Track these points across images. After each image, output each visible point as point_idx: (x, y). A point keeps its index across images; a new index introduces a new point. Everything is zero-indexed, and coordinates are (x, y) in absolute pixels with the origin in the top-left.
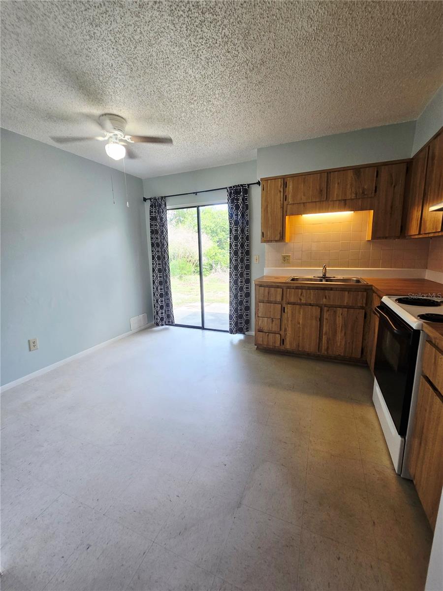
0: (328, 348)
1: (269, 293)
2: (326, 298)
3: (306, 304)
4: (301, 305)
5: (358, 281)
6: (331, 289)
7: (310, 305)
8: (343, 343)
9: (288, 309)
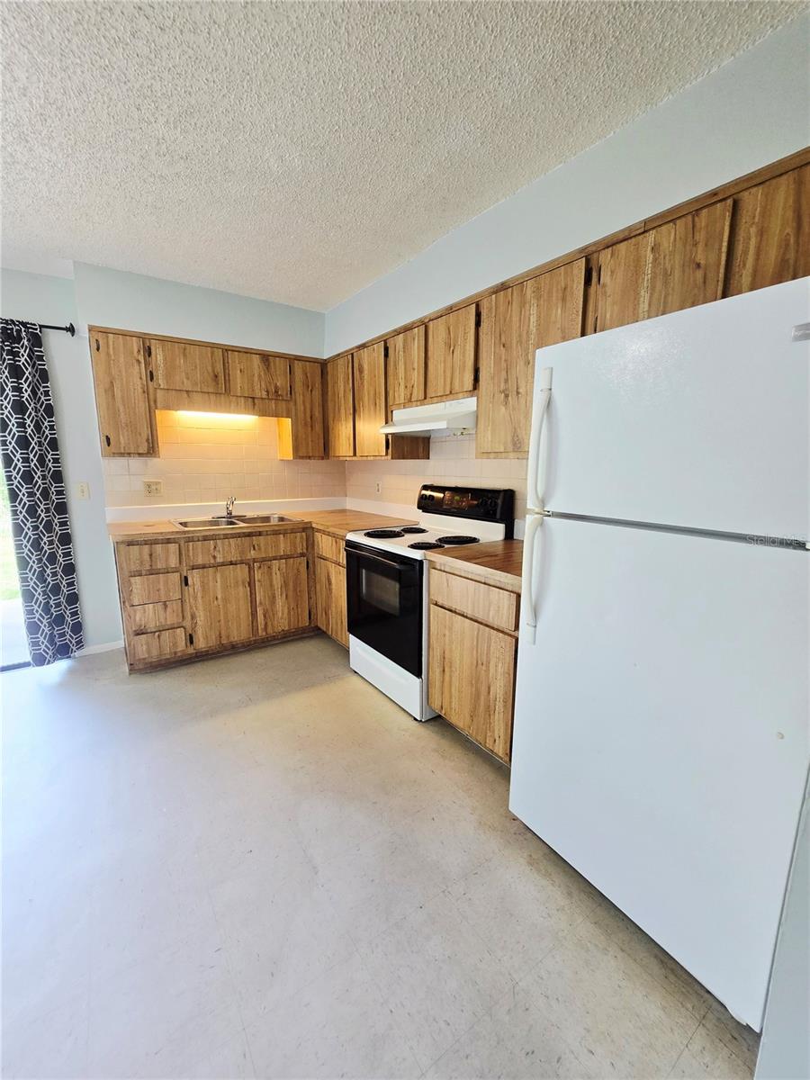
0: (266, 624)
1: (151, 555)
2: (254, 549)
3: (223, 564)
4: (216, 566)
5: (281, 519)
6: (260, 534)
7: (231, 563)
8: (286, 611)
9: (195, 578)
